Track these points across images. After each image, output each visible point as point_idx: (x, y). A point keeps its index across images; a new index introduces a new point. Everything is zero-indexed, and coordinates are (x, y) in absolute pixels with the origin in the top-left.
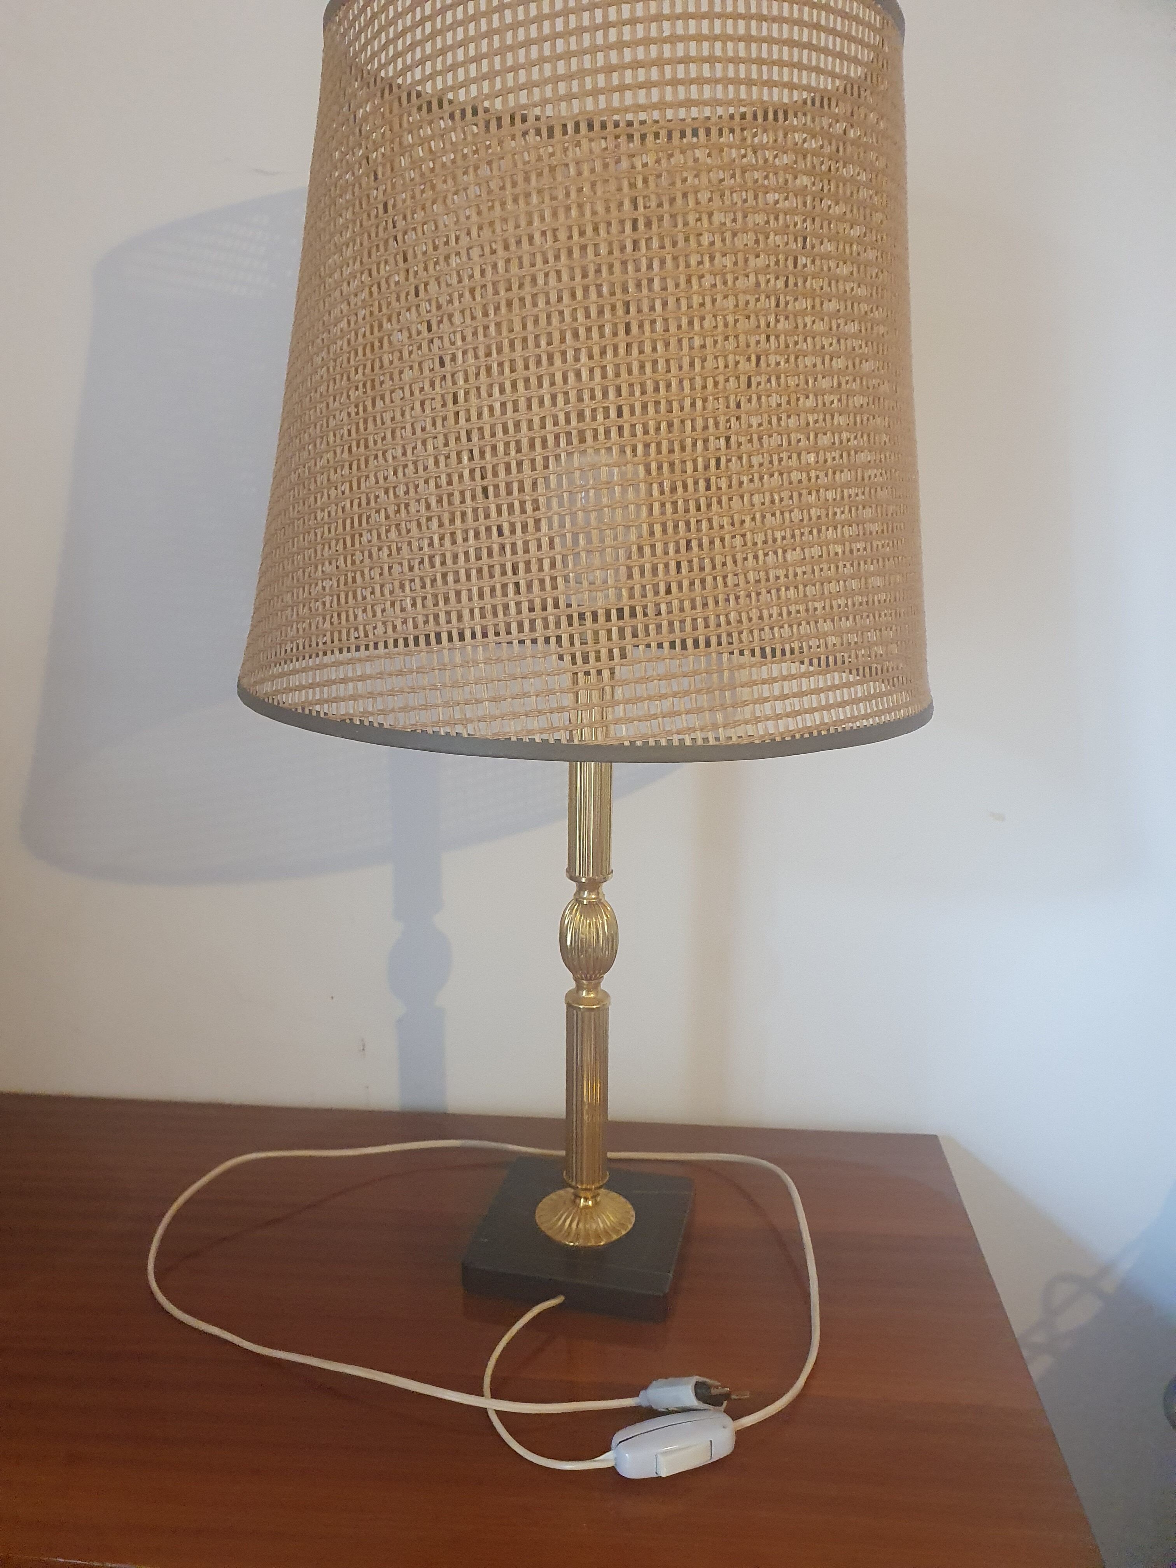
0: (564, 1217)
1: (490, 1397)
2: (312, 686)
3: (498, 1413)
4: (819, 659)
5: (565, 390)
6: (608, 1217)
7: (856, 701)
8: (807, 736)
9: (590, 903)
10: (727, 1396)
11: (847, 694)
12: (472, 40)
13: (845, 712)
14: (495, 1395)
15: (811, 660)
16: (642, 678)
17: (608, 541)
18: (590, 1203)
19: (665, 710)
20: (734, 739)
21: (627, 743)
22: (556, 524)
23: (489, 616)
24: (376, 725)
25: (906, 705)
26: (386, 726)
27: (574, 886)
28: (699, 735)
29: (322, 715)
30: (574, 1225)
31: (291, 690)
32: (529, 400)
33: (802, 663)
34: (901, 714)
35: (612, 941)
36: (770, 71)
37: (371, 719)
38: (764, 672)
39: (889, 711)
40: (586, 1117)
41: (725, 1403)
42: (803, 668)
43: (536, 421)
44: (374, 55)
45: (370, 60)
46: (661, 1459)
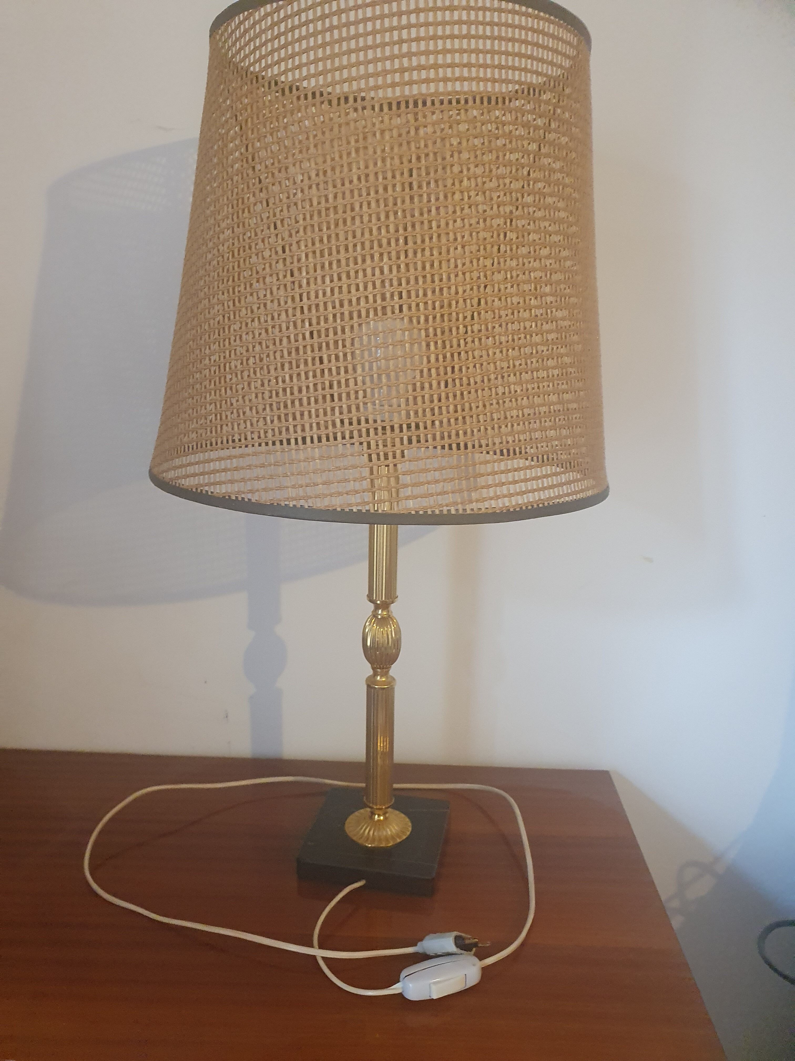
0: (364, 828)
1: (317, 947)
2: (202, 474)
3: (324, 958)
4: (538, 457)
5: (373, 280)
6: (393, 827)
7: (561, 485)
8: (530, 507)
9: (383, 618)
10: (475, 945)
11: (555, 480)
12: (312, 49)
13: (554, 492)
14: (321, 947)
15: (532, 458)
16: (423, 470)
17: (402, 379)
18: (382, 818)
19: (439, 491)
20: (483, 510)
21: (413, 512)
22: (367, 368)
23: (323, 428)
24: (246, 500)
25: (593, 487)
26: (253, 501)
27: (372, 606)
28: (460, 507)
29: (210, 493)
30: (371, 833)
31: (188, 476)
32: (349, 286)
33: (527, 459)
34: (590, 493)
35: (397, 643)
36: (507, 73)
37: (243, 496)
38: (502, 466)
39: (582, 491)
40: (379, 760)
41: (474, 949)
42: (527, 463)
43: (354, 300)
44: (246, 56)
45: (243, 60)
46: (433, 987)
